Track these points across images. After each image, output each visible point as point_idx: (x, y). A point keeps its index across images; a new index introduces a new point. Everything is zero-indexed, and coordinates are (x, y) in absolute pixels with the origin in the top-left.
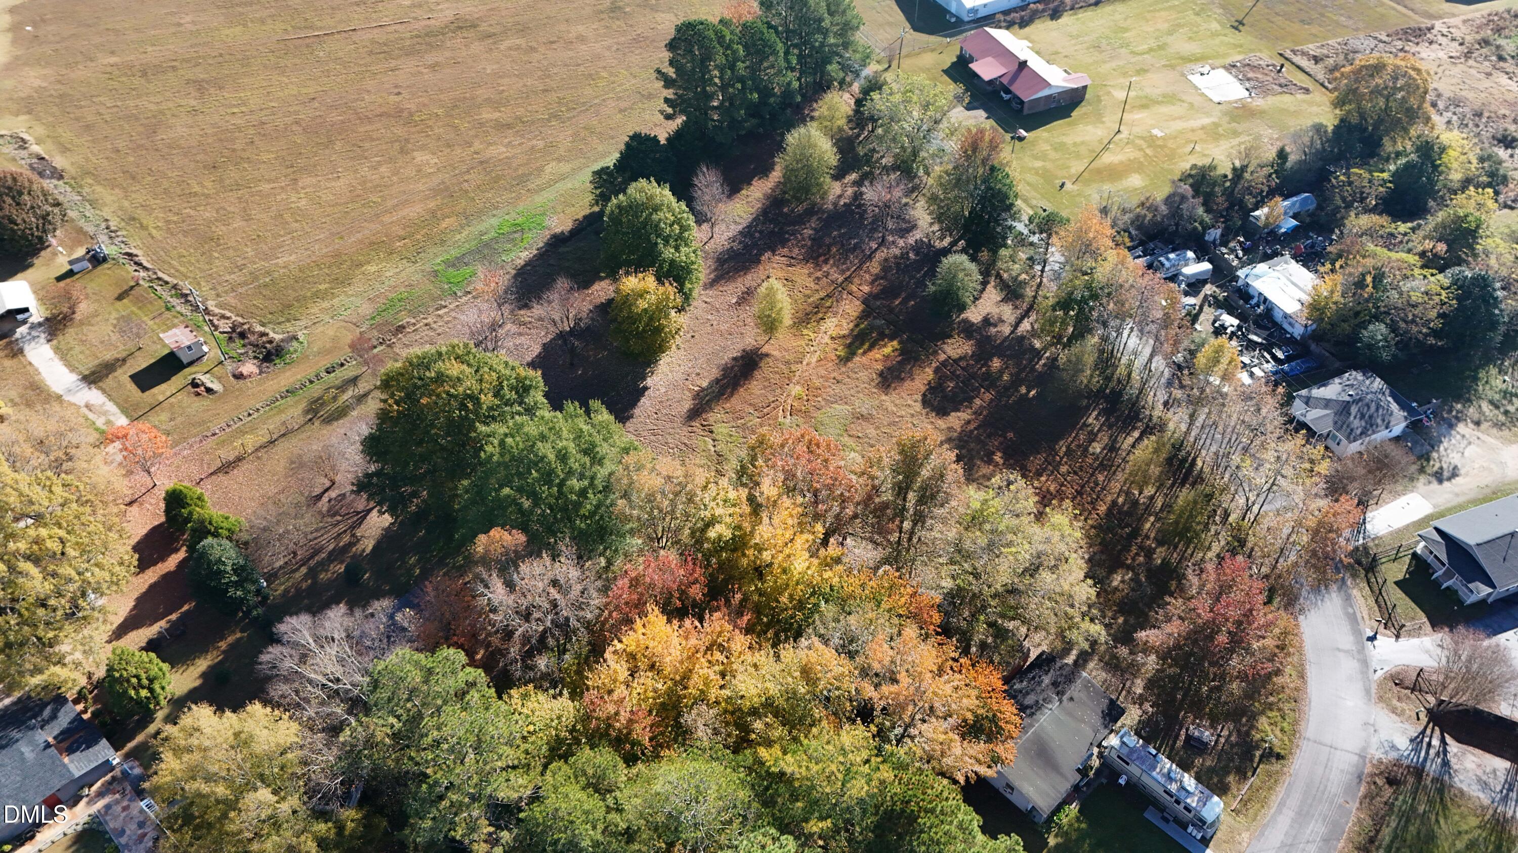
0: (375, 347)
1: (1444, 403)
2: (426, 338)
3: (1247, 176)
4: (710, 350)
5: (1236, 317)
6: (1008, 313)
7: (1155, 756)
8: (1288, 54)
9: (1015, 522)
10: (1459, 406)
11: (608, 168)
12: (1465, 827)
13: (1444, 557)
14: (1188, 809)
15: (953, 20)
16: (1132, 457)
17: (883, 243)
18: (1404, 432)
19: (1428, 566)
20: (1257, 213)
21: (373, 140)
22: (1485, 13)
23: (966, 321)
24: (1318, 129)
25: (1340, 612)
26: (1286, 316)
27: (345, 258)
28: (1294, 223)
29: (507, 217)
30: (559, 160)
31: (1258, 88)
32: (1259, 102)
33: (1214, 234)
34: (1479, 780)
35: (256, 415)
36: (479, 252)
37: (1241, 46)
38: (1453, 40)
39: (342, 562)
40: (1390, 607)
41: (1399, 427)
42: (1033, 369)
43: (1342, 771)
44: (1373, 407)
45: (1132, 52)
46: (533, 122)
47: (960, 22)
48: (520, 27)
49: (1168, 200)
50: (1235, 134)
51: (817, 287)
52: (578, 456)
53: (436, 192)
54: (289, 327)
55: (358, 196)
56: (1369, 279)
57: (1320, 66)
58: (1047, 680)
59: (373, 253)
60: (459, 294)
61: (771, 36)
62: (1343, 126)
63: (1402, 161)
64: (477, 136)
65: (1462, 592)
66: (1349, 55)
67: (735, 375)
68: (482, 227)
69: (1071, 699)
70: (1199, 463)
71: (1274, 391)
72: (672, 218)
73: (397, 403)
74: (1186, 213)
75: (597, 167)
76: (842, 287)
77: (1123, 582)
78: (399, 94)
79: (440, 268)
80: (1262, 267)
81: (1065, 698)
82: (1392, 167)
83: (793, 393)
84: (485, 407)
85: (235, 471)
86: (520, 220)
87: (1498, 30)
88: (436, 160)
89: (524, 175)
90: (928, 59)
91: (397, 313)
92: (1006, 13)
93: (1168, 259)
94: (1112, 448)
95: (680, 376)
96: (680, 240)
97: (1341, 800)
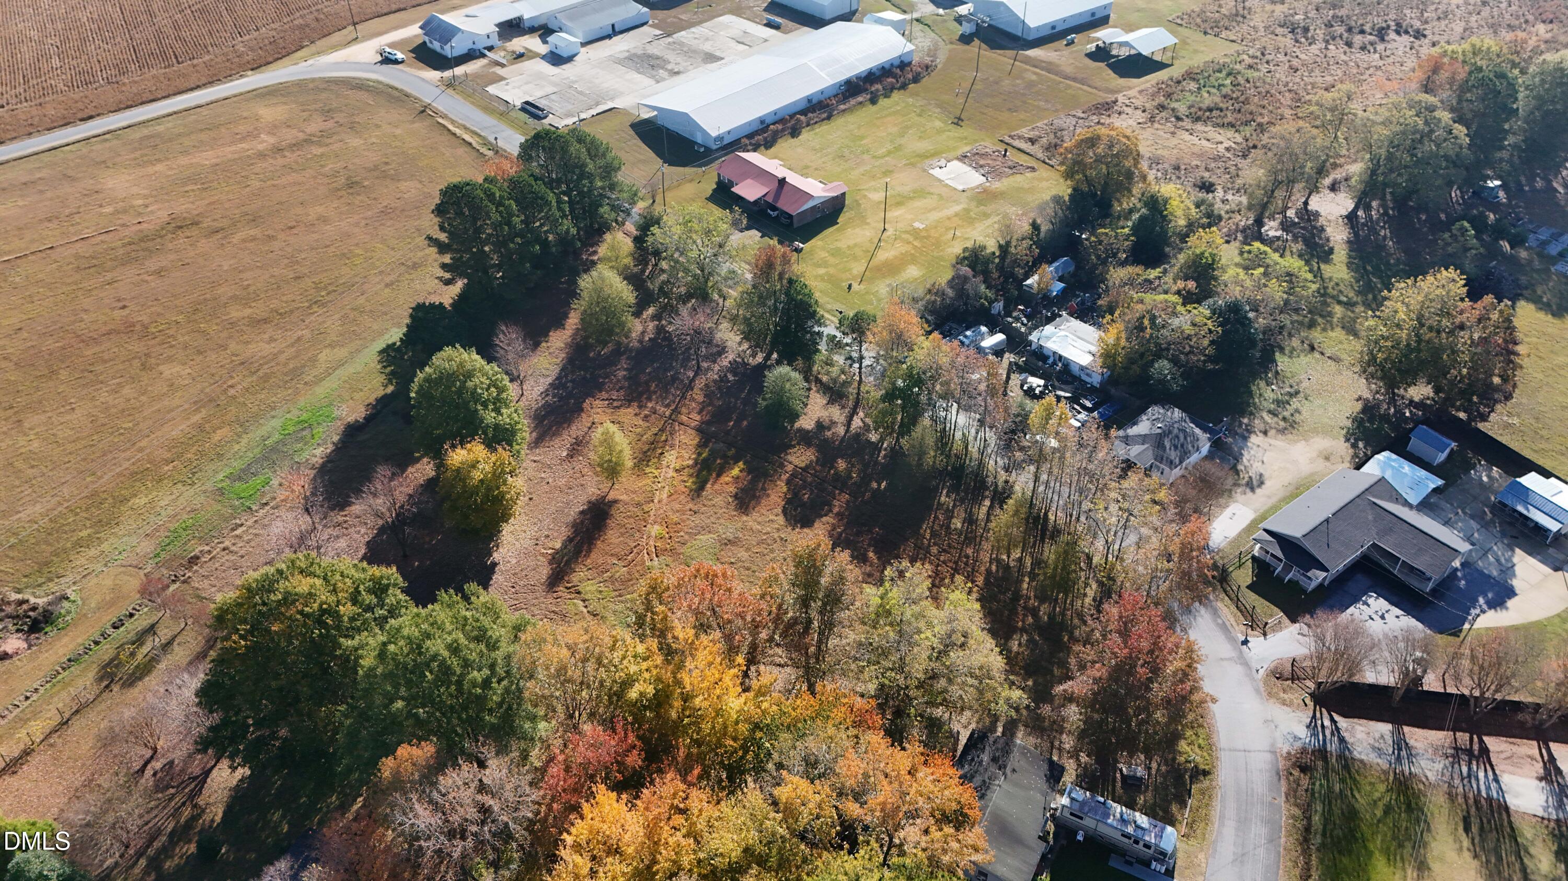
0: (168, 587)
1: (1233, 420)
2: (227, 564)
3: (1013, 250)
4: (553, 509)
5: (1041, 378)
6: (837, 414)
7: (1104, 804)
8: (1007, 139)
9: (916, 608)
10: (1246, 421)
11: (394, 344)
12: (1377, 795)
13: (1279, 554)
14: (1147, 846)
15: (702, 150)
16: (992, 525)
17: (698, 371)
18: (1209, 451)
19: (1268, 565)
20: (1029, 282)
21: (105, 362)
22: (1154, 82)
23: (800, 430)
24: (1057, 200)
25: (1212, 626)
26: (1082, 368)
27: (105, 496)
28: (1061, 285)
29: (288, 416)
30: (331, 346)
31: (991, 173)
32: (997, 185)
33: (998, 306)
34: (1373, 748)
35: (35, 697)
36: (266, 458)
37: (966, 138)
38: (1136, 108)
39: (189, 842)
40: (1250, 610)
41: (1205, 448)
42: (876, 463)
43: (1261, 771)
44: (1181, 436)
45: (874, 157)
46: (292, 312)
47: (708, 151)
48: (251, 217)
49: (950, 283)
50: (986, 216)
51: (647, 424)
52: (472, 646)
53: (198, 405)
54: (52, 587)
55: (103, 425)
56: (1146, 322)
57: (1037, 146)
58: (985, 758)
59: (138, 484)
60: (254, 508)
61: (540, 188)
62: (1077, 194)
63: (1136, 216)
64: (230, 337)
65: (1303, 581)
66: (1058, 132)
67: (588, 530)
68: (263, 431)
69: (1014, 770)
70: (1052, 517)
71: (1106, 434)
72: (488, 382)
73: (242, 637)
74: (971, 292)
75: (381, 344)
76: (673, 418)
77: (1020, 645)
78: (124, 307)
79: (224, 484)
80: (1049, 329)
81: (1008, 770)
82: (1130, 224)
83: (653, 534)
84: (346, 619)
85: (25, 767)
86: (305, 416)
87: (1169, 96)
88: (189, 371)
89: (295, 369)
90: (689, 189)
91: (185, 544)
92: (750, 136)
93: (966, 337)
94: (970, 520)
95: (528, 543)
96: (498, 404)
97: (1269, 799)
